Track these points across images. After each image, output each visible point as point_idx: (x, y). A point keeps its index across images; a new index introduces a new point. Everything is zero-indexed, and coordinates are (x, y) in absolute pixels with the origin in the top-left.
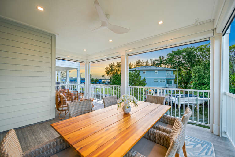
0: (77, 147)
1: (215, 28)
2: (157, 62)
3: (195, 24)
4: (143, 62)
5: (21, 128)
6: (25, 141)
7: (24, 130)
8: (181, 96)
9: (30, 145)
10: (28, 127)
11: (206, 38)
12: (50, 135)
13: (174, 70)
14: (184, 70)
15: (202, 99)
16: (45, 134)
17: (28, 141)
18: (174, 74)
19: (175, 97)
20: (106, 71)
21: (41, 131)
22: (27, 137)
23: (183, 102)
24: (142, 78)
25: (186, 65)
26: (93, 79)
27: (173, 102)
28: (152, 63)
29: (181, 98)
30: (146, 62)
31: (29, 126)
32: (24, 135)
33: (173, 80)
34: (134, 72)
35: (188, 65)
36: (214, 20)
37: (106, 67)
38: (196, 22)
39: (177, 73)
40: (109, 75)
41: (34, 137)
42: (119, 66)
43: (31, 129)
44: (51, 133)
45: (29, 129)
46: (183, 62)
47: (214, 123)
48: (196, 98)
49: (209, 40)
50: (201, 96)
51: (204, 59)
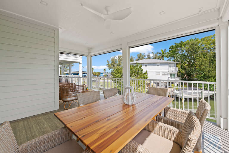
0: (80, 135)
1: (221, 17)
2: (159, 55)
3: (199, 13)
4: (145, 56)
5: (27, 118)
6: (30, 131)
7: (29, 120)
8: (185, 89)
9: (35, 134)
10: (34, 118)
11: (211, 28)
12: (54, 125)
13: (177, 63)
14: (187, 63)
15: (207, 92)
16: (49, 124)
17: (33, 131)
18: (177, 67)
19: (178, 90)
20: (107, 65)
21: (45, 121)
22: (32, 127)
23: (186, 96)
24: (144, 72)
25: (190, 58)
26: (95, 72)
27: (176, 95)
28: (154, 56)
29: (185, 91)
30: (148, 55)
31: (34, 116)
32: (29, 125)
33: (176, 73)
34: (135, 65)
35: (191, 57)
36: (220, 8)
37: (108, 60)
38: (200, 11)
39: (180, 66)
40: (111, 69)
41: (38, 127)
42: (120, 59)
43: (36, 120)
44: (54, 124)
45: (34, 119)
46: (186, 54)
47: (221, 117)
48: (200, 91)
49: (214, 30)
50: (206, 89)
51: (209, 51)
